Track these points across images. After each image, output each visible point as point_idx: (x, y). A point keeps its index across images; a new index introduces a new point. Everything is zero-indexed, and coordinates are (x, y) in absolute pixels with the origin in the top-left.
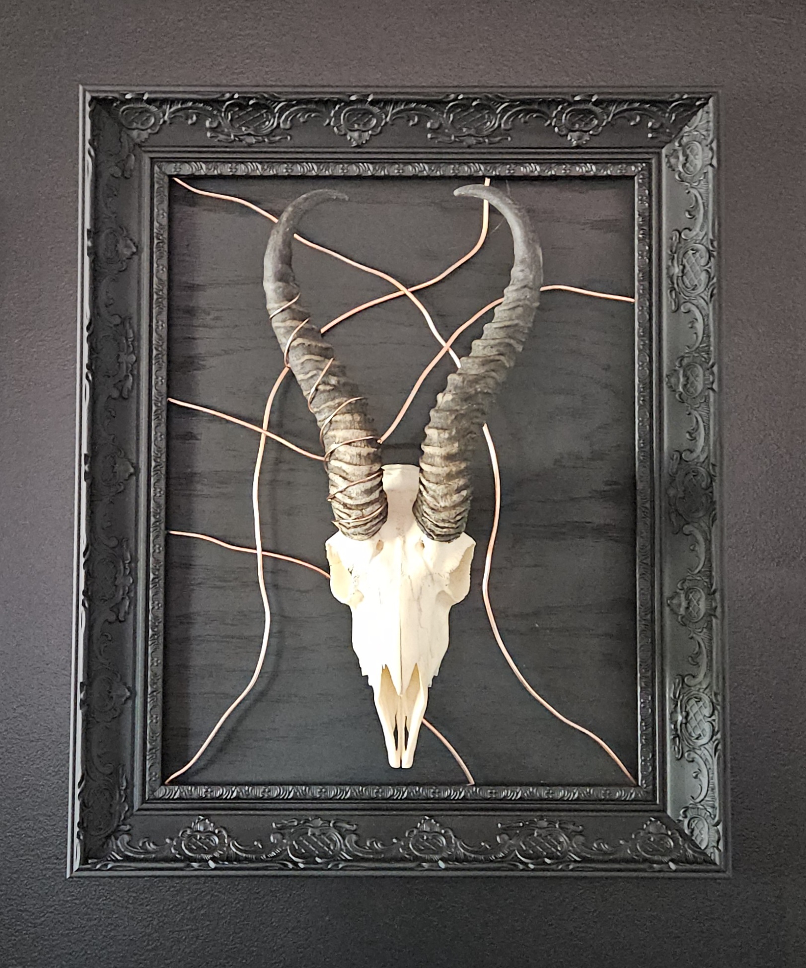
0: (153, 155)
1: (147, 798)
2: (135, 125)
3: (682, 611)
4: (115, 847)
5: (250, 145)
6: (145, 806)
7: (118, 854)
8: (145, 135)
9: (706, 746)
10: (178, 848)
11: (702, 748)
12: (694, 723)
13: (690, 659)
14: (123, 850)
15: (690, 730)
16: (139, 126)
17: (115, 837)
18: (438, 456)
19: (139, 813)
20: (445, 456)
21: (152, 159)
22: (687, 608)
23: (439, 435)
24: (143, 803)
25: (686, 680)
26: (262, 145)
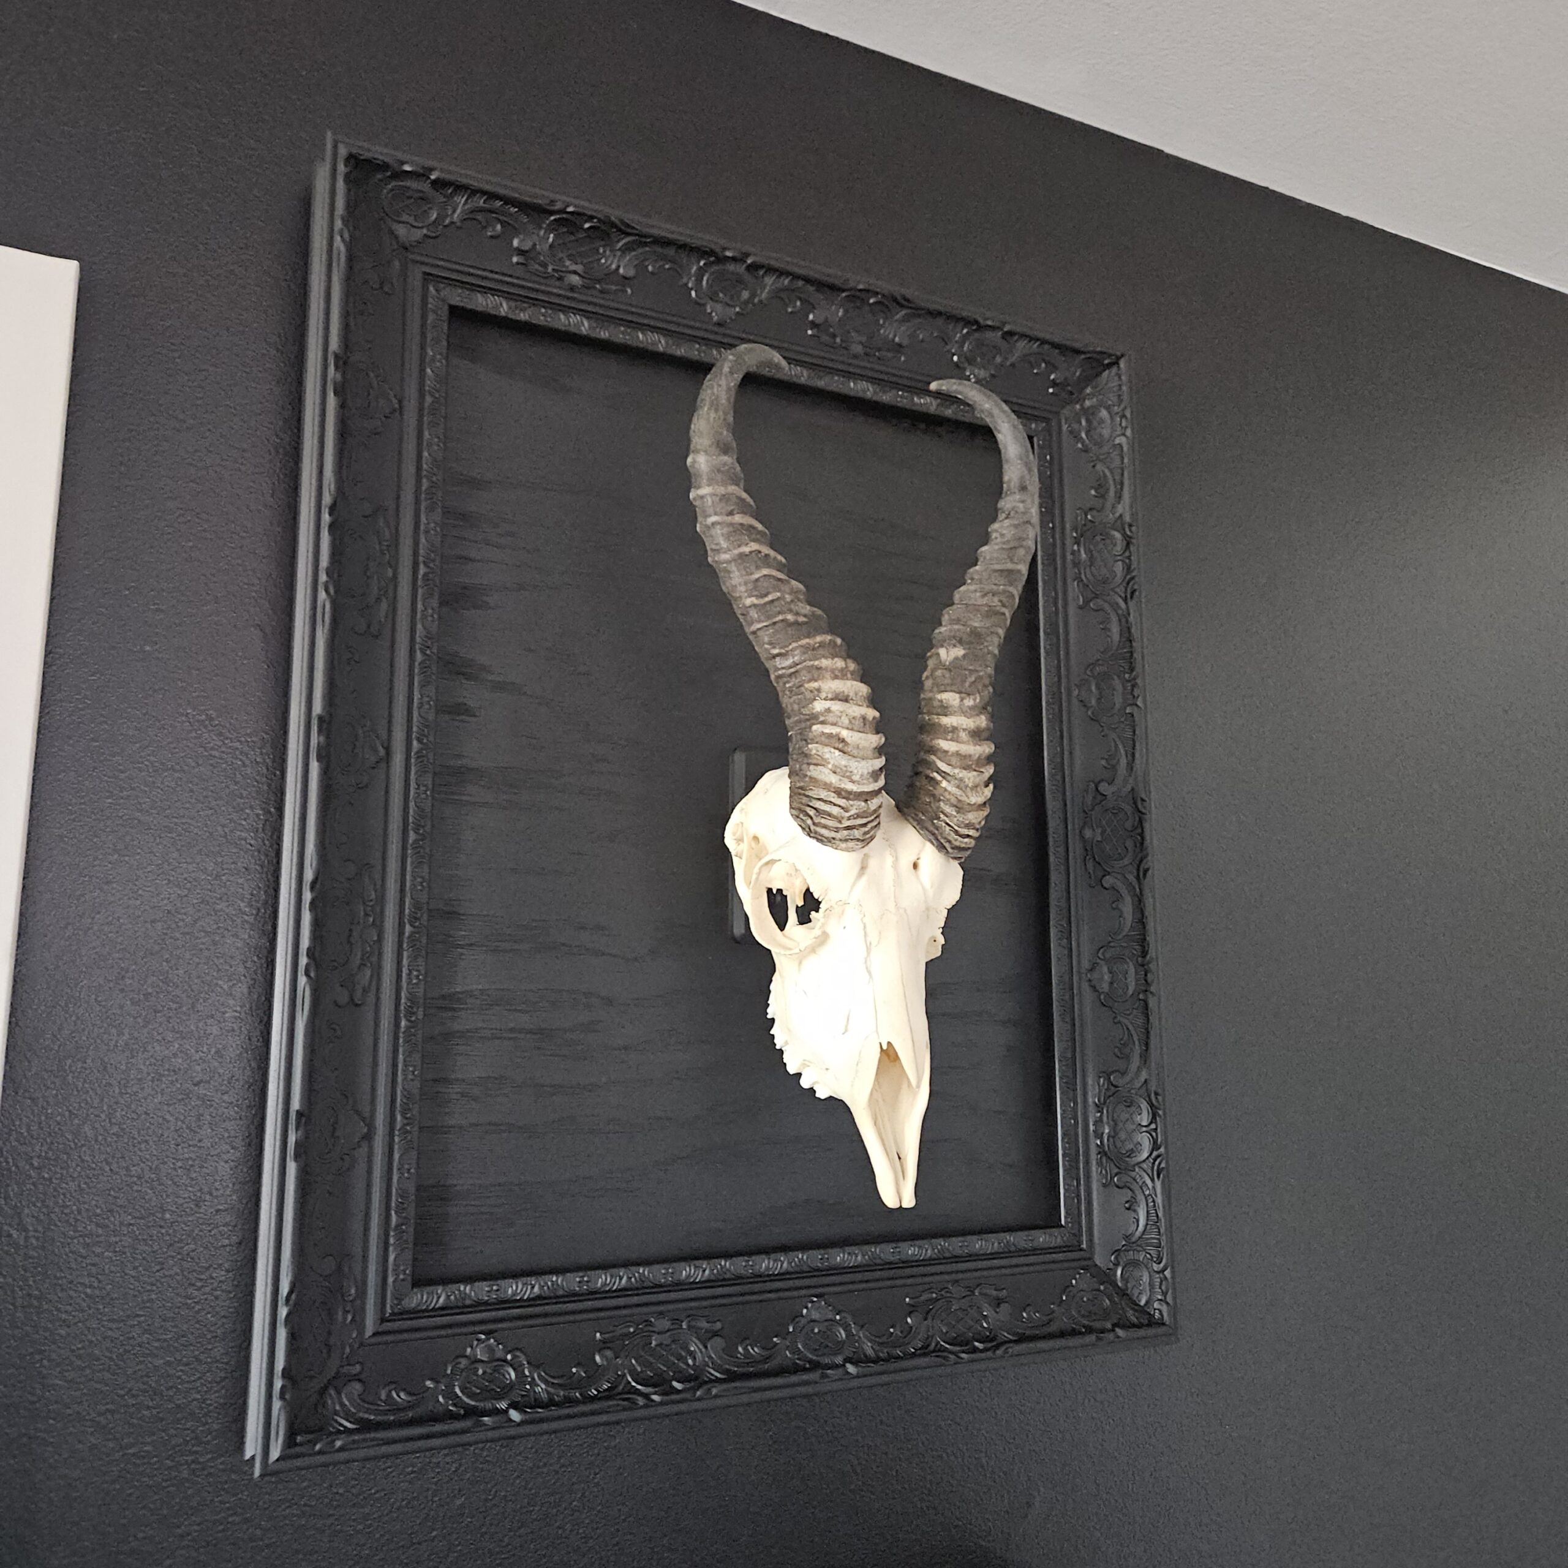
0: (428, 270)
1: (389, 1310)
2: (405, 217)
3: (1105, 987)
4: (338, 1408)
5: (572, 288)
6: (388, 1326)
7: (347, 1420)
8: (418, 234)
9: (1144, 1166)
10: (450, 1395)
11: (1137, 1169)
12: (1123, 1135)
13: (1116, 1050)
14: (353, 1410)
15: (1119, 1144)
16: (411, 220)
17: (336, 1388)
18: (964, 730)
19: (373, 1340)
20: (974, 731)
21: (425, 273)
22: (1111, 983)
23: (962, 700)
24: (383, 1320)
25: (1112, 1077)
26: (589, 292)
